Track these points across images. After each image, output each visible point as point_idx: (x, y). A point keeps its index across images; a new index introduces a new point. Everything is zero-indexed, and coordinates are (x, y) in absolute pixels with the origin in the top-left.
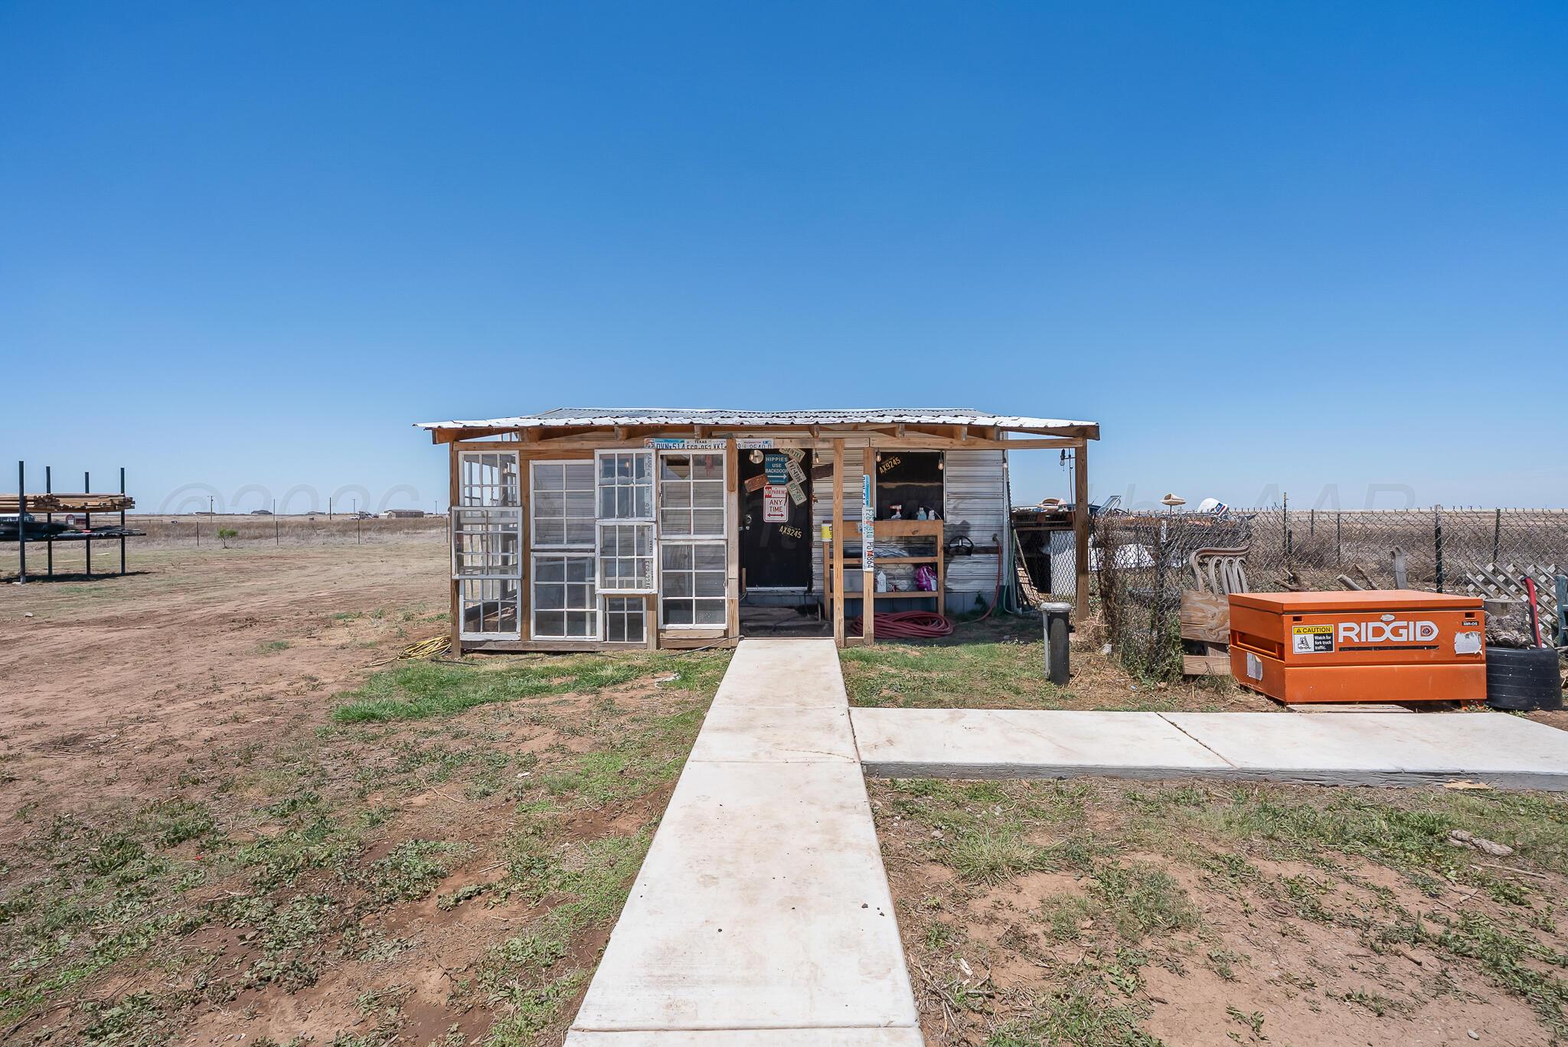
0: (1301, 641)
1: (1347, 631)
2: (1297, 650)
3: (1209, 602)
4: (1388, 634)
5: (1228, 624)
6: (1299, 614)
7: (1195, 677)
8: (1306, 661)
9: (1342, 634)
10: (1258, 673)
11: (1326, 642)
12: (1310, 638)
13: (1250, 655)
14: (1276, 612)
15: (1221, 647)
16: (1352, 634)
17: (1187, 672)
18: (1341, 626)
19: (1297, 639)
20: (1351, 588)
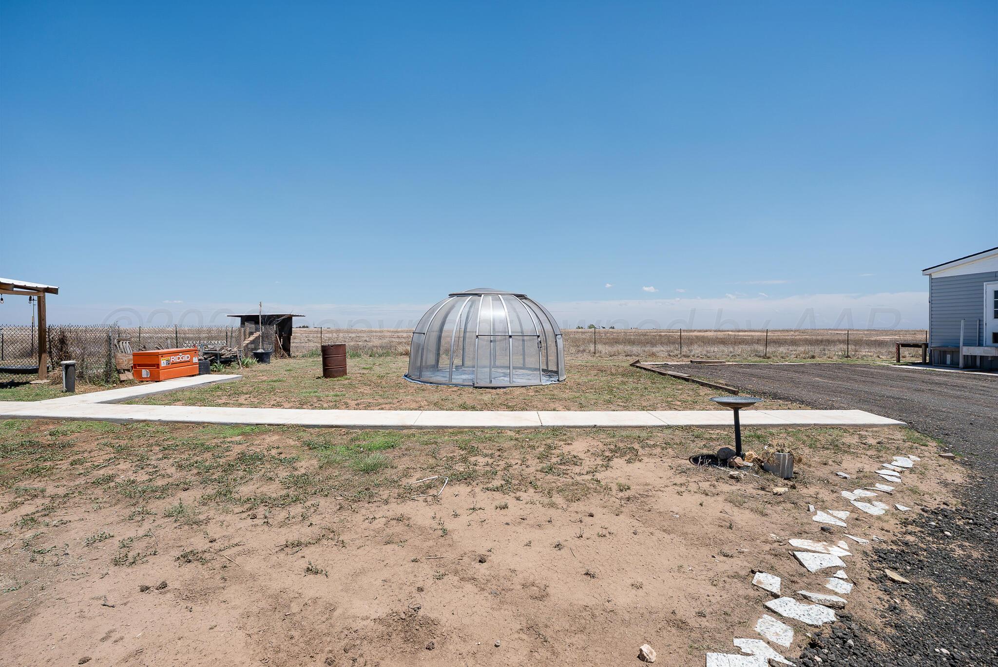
0: (163, 363)
1: (174, 359)
2: (162, 365)
3: (123, 356)
4: (181, 359)
5: (132, 362)
6: (163, 355)
7: (124, 381)
8: (165, 368)
9: (172, 360)
10: (147, 375)
11: (168, 362)
12: (165, 361)
13: (143, 370)
14: (157, 355)
15: (128, 370)
16: (174, 360)
17: (122, 380)
18: (172, 357)
19: (162, 362)
20: (159, 349)
